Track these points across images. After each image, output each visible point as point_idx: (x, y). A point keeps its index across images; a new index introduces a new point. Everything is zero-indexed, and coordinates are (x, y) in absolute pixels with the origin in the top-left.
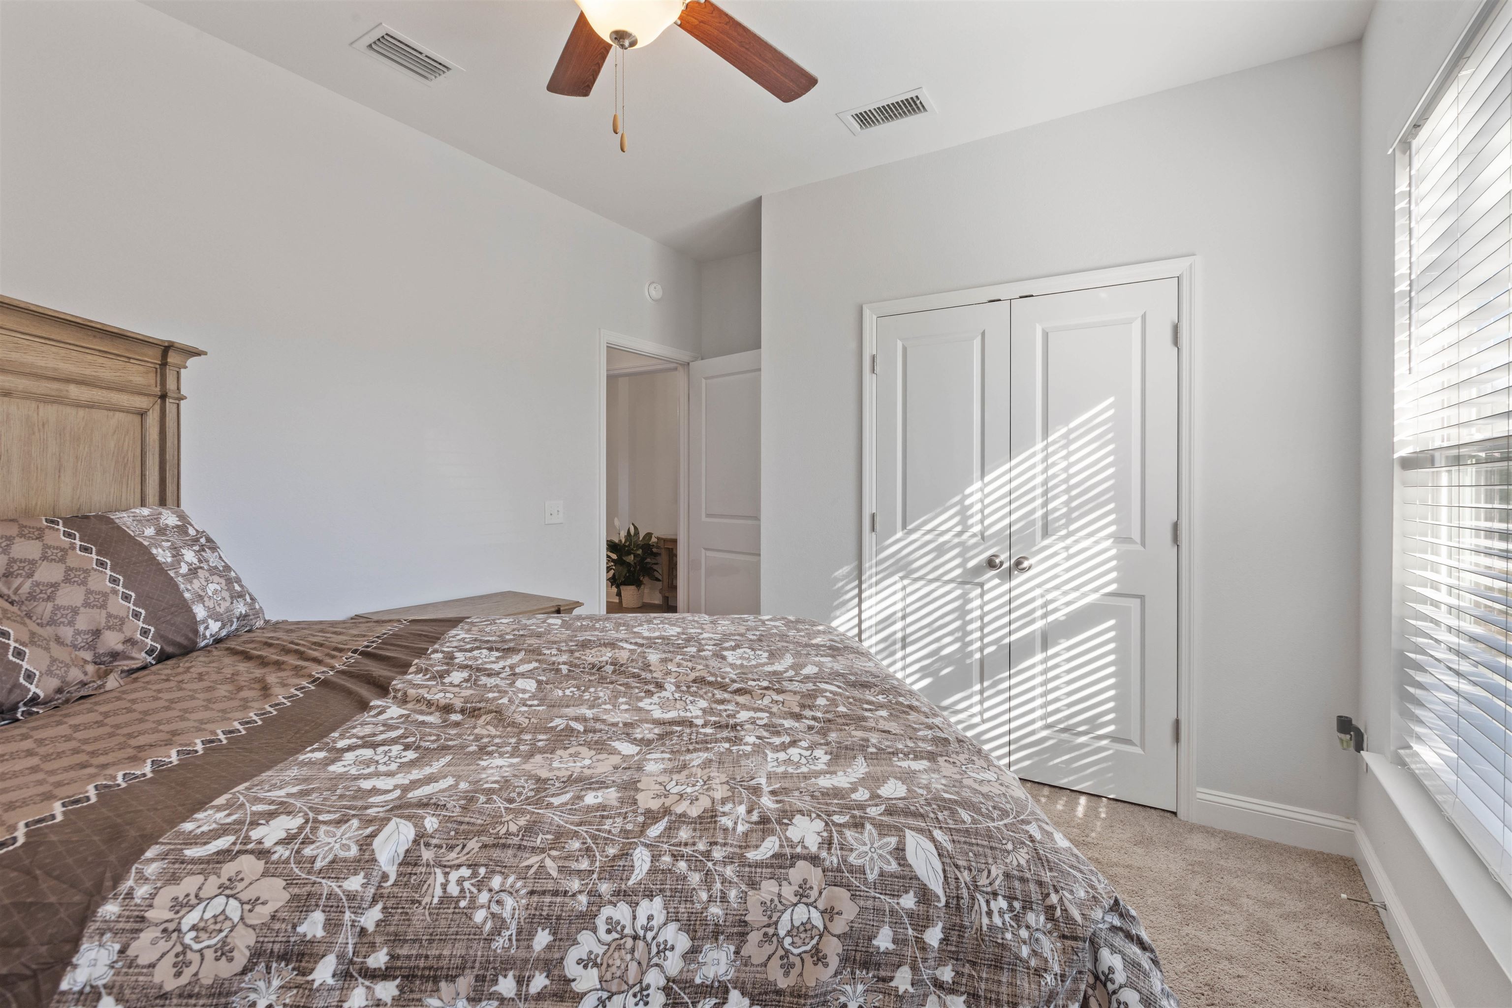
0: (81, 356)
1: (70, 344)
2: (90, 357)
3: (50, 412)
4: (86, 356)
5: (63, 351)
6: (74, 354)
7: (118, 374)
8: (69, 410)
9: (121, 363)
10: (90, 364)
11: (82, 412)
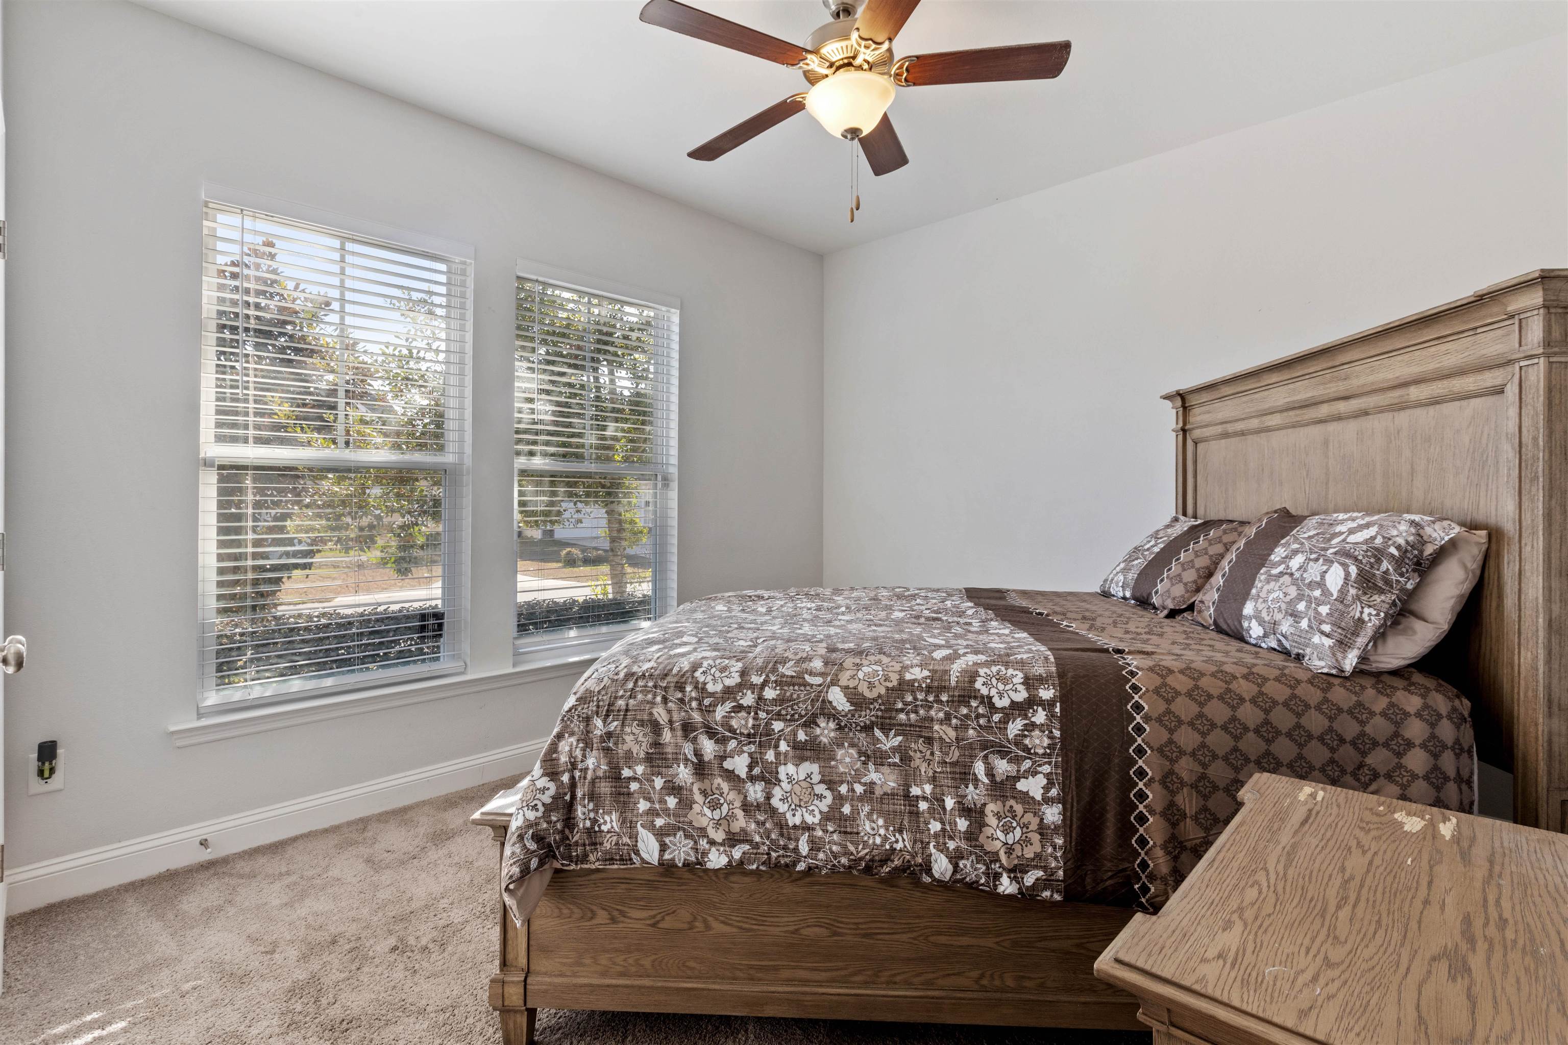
0: (1424, 352)
1: (1409, 347)
2: (1433, 349)
3: (1403, 418)
4: (1429, 349)
5: (1406, 356)
6: (1418, 353)
7: (1466, 354)
8: (1419, 412)
9: (1469, 339)
10: (1433, 356)
11: (1432, 410)
